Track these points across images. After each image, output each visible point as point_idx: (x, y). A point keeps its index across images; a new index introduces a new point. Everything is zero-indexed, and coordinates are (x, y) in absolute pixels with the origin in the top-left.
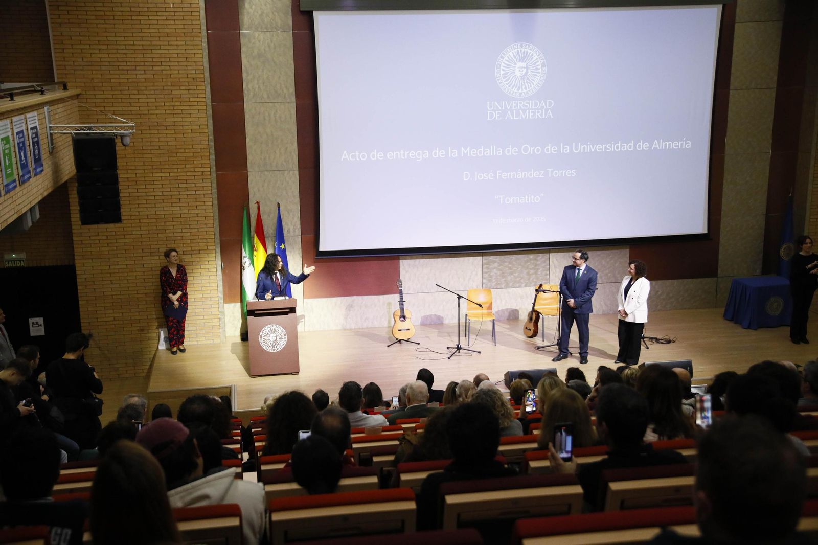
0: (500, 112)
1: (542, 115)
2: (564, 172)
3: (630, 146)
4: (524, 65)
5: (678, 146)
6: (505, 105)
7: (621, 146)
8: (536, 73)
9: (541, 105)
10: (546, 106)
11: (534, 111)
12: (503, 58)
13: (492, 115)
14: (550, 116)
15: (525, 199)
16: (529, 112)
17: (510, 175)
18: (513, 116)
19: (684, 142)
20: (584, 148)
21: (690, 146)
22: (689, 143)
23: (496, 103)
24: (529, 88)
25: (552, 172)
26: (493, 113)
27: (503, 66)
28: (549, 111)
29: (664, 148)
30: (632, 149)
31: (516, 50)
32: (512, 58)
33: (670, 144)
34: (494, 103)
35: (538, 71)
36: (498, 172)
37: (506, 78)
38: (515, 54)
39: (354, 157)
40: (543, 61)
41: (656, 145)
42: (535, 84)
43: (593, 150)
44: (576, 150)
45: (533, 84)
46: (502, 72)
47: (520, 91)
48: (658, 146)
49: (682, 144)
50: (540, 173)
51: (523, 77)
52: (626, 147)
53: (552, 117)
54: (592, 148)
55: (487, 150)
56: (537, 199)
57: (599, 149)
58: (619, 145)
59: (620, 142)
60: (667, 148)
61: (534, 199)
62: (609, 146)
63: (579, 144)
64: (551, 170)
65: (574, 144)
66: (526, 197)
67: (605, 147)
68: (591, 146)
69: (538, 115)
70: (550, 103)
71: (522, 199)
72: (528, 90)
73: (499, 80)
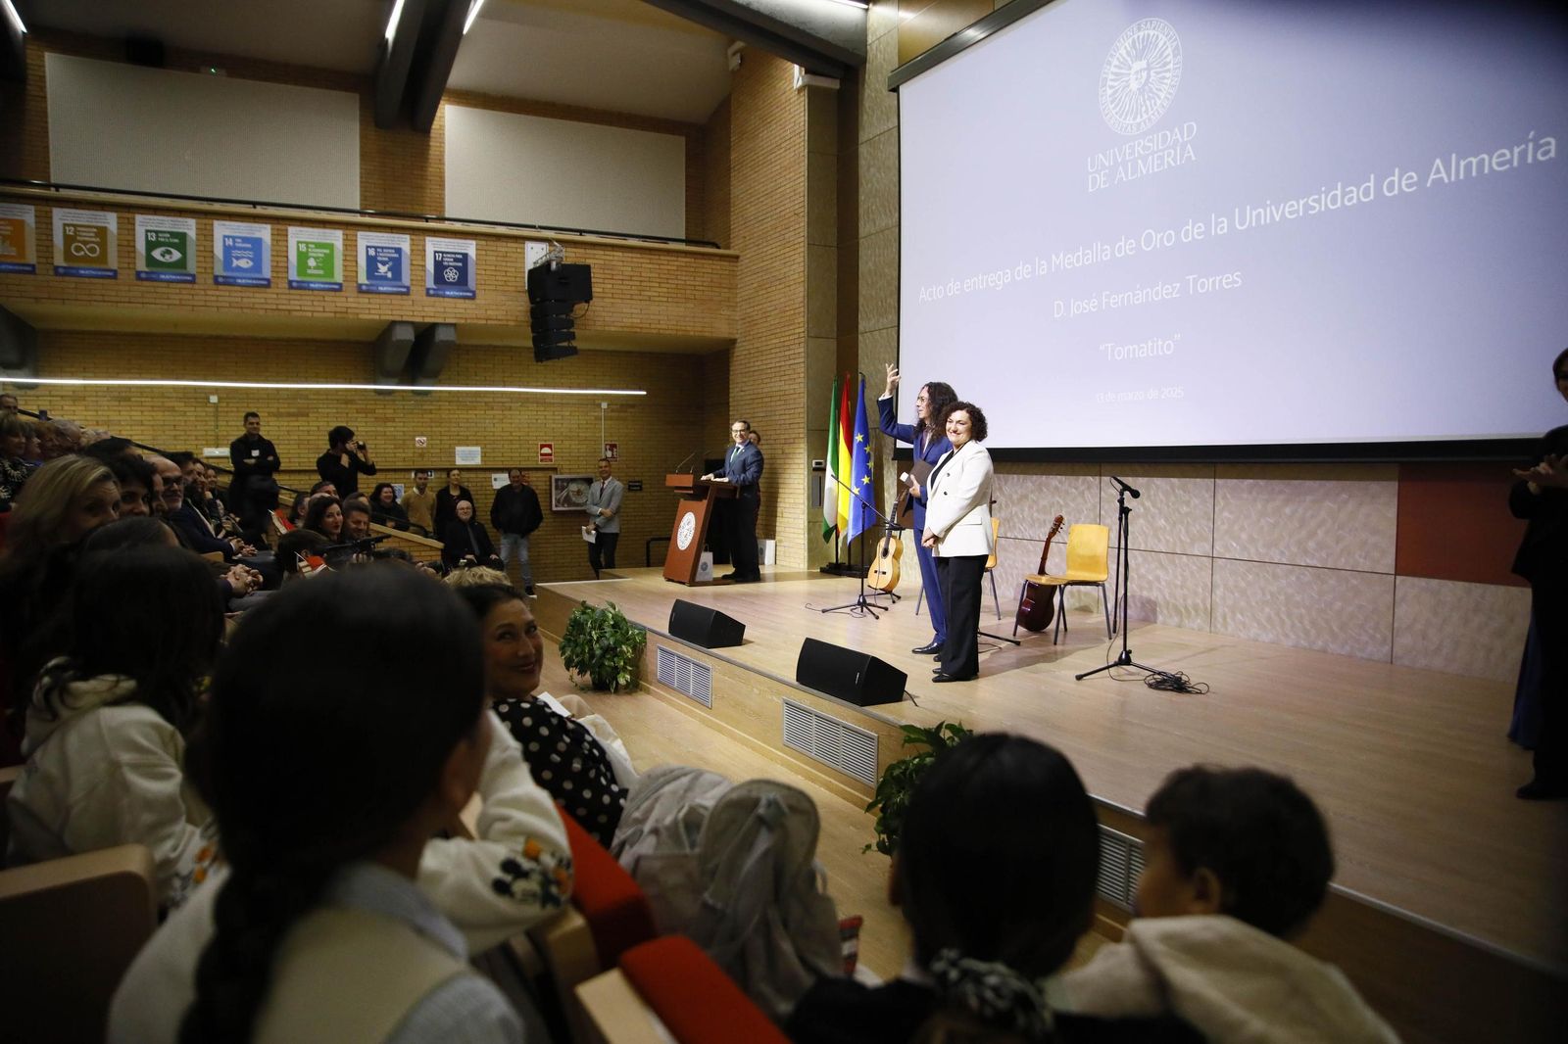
0: (1107, 171)
2: (1218, 279)
3: (1366, 193)
4: (1143, 64)
6: (1115, 155)
7: (1344, 194)
8: (1164, 74)
9: (1174, 138)
10: (1182, 137)
11: (1161, 154)
12: (1109, 63)
13: (1094, 181)
14: (1190, 157)
15: (1147, 347)
16: (1153, 160)
17: (1123, 298)
18: (1127, 177)
19: (1530, 144)
20: (1259, 214)
22: (1548, 144)
23: (1101, 156)
24: (1152, 108)
25: (1195, 281)
26: (1097, 176)
27: (1112, 80)
28: (1189, 146)
29: (1462, 177)
30: (1372, 197)
31: (1130, 40)
32: (1124, 58)
34: (1098, 157)
35: (1168, 67)
36: (1104, 293)
37: (1117, 101)
38: (1129, 49)
39: (931, 294)
40: (1175, 43)
41: (1438, 171)
42: (1162, 97)
43: (1277, 219)
44: (1241, 224)
45: (1160, 98)
46: (1110, 92)
47: (1138, 120)
48: (1443, 175)
49: (1523, 154)
50: (1173, 288)
51: (1141, 91)
52: (1357, 195)
53: (1193, 158)
54: (1275, 215)
55: (1088, 254)
56: (1169, 345)
57: (1290, 213)
58: (1339, 192)
59: (1339, 184)
60: (1474, 174)
61: (1162, 348)
62: (1314, 201)
63: (1248, 207)
64: (1194, 279)
65: (1237, 210)
66: (1150, 344)
67: (1304, 205)
68: (1273, 208)
69: (1170, 159)
70: (1190, 128)
71: (1143, 348)
72: (1151, 113)
73: (1104, 110)
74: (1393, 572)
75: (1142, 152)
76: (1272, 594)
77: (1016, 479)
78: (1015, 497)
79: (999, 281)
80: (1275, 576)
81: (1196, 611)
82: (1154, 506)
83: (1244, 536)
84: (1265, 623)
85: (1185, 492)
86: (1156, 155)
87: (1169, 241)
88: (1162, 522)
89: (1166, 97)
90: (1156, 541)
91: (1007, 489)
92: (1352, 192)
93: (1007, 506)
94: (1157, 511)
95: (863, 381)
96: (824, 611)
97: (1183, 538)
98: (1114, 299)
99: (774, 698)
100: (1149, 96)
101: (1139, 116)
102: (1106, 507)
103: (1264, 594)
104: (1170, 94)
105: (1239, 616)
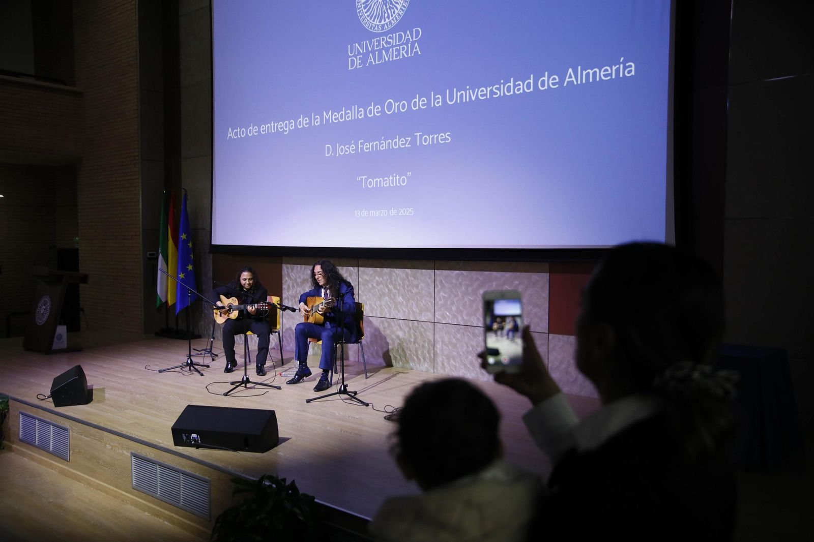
0: (362, 56)
1: (407, 52)
2: (435, 136)
3: (528, 86)
5: (611, 75)
6: (367, 46)
7: (515, 86)
9: (406, 38)
10: (412, 39)
11: (398, 48)
13: (353, 61)
14: (417, 51)
15: (389, 180)
16: (393, 50)
17: (372, 145)
18: (375, 62)
19: (622, 66)
20: (462, 95)
21: (633, 73)
22: (631, 66)
23: (357, 44)
24: (392, 16)
25: (421, 137)
26: (355, 59)
28: (416, 44)
29: (584, 82)
30: (532, 90)
33: (595, 74)
34: (355, 45)
36: (360, 141)
37: (368, 8)
39: (236, 134)
41: (570, 77)
42: (399, 8)
43: (473, 98)
44: (451, 100)
45: (397, 9)
46: (363, 1)
47: (383, 22)
48: (573, 79)
49: (618, 71)
50: (407, 141)
51: (385, 2)
52: (523, 87)
53: (420, 53)
54: (472, 95)
55: (349, 113)
56: (403, 180)
57: (482, 96)
58: (511, 84)
59: (512, 79)
60: (591, 80)
61: (399, 179)
62: (496, 89)
63: (455, 90)
64: (419, 135)
65: (448, 91)
66: (391, 178)
67: (490, 91)
68: (471, 91)
69: (404, 52)
70: (417, 32)
71: (386, 180)
72: (391, 18)
73: (360, 12)
74: (547, 332)
75: (386, 46)
76: (473, 347)
77: (299, 269)
78: (299, 280)
79: (286, 127)
80: (474, 335)
81: (424, 359)
82: (394, 288)
83: (454, 308)
84: (469, 366)
85: (415, 278)
86: (394, 49)
87: (403, 108)
88: (400, 299)
89: (401, 9)
90: (397, 312)
91: (293, 275)
92: (519, 85)
93: (293, 287)
94: (397, 291)
95: (186, 195)
96: (160, 371)
97: (414, 309)
98: (367, 145)
99: (125, 452)
100: (390, 7)
101: (383, 20)
102: (363, 288)
103: (468, 347)
104: (404, 7)
105: (452, 362)
